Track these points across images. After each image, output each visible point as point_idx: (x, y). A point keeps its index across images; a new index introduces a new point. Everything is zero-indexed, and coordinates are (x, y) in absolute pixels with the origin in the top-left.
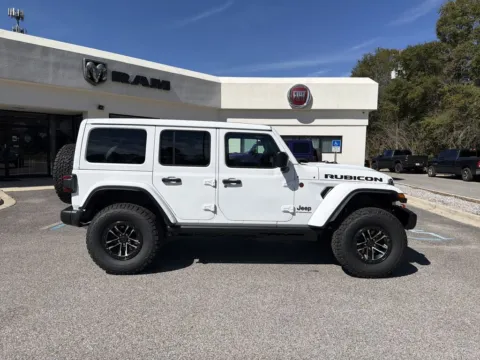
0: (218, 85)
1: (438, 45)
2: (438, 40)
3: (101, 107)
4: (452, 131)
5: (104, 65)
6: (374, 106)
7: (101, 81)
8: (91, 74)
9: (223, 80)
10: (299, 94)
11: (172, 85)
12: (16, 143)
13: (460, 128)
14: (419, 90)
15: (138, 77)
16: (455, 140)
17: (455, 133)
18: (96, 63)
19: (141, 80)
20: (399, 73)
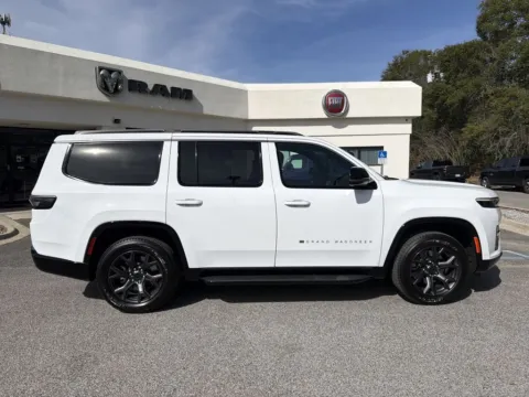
0: (245, 92)
1: (479, 43)
2: (479, 38)
3: (117, 121)
4: (497, 138)
5: (120, 72)
6: (418, 113)
7: (116, 91)
8: (105, 83)
9: (250, 87)
10: (335, 101)
11: (195, 93)
12: (21, 164)
13: (506, 134)
14: (461, 94)
15: (156, 86)
16: (501, 148)
17: (501, 140)
18: (110, 71)
19: (160, 90)
20: (436, 75)
